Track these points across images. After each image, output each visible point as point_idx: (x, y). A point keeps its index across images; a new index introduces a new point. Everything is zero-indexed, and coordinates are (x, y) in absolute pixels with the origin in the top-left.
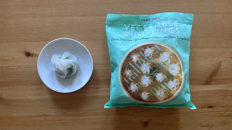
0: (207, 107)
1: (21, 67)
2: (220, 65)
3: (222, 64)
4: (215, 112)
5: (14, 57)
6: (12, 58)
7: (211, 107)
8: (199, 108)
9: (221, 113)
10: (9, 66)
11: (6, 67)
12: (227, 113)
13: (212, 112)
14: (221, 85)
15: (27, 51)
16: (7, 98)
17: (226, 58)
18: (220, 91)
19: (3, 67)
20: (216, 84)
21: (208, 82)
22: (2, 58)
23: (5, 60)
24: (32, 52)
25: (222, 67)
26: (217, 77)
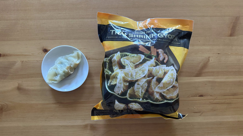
0: (198, 96)
1: (39, 61)
2: (209, 59)
3: (211, 59)
4: (205, 100)
5: (33, 53)
6: (32, 54)
7: (202, 96)
8: (191, 97)
9: (210, 101)
10: (29, 61)
11: (26, 61)
12: (216, 101)
13: (203, 100)
14: (209, 77)
15: (45, 48)
16: (27, 88)
17: (214, 54)
18: (209, 82)
19: (23, 61)
20: (206, 76)
21: (199, 75)
22: (23, 53)
23: (25, 55)
24: (48, 49)
25: (210, 62)
26: (206, 70)
